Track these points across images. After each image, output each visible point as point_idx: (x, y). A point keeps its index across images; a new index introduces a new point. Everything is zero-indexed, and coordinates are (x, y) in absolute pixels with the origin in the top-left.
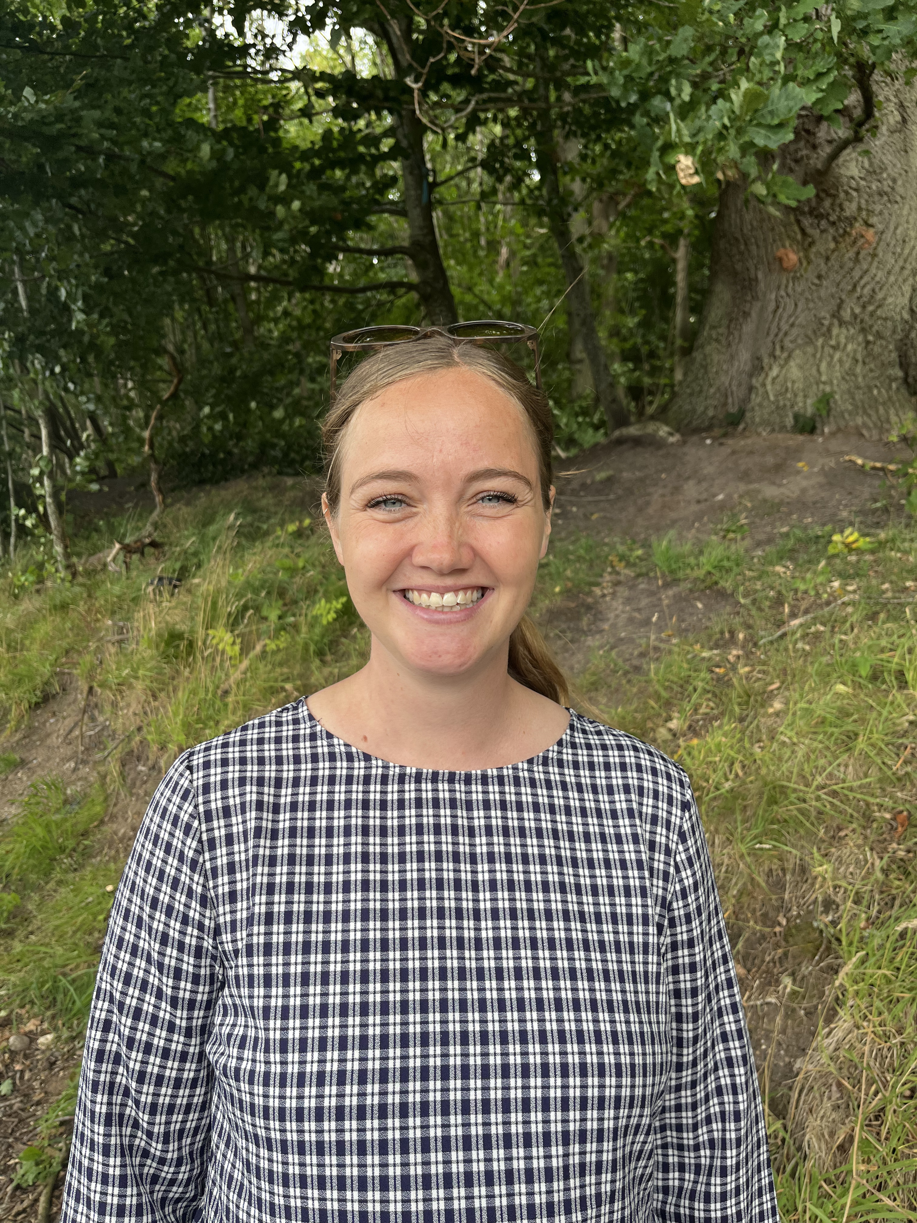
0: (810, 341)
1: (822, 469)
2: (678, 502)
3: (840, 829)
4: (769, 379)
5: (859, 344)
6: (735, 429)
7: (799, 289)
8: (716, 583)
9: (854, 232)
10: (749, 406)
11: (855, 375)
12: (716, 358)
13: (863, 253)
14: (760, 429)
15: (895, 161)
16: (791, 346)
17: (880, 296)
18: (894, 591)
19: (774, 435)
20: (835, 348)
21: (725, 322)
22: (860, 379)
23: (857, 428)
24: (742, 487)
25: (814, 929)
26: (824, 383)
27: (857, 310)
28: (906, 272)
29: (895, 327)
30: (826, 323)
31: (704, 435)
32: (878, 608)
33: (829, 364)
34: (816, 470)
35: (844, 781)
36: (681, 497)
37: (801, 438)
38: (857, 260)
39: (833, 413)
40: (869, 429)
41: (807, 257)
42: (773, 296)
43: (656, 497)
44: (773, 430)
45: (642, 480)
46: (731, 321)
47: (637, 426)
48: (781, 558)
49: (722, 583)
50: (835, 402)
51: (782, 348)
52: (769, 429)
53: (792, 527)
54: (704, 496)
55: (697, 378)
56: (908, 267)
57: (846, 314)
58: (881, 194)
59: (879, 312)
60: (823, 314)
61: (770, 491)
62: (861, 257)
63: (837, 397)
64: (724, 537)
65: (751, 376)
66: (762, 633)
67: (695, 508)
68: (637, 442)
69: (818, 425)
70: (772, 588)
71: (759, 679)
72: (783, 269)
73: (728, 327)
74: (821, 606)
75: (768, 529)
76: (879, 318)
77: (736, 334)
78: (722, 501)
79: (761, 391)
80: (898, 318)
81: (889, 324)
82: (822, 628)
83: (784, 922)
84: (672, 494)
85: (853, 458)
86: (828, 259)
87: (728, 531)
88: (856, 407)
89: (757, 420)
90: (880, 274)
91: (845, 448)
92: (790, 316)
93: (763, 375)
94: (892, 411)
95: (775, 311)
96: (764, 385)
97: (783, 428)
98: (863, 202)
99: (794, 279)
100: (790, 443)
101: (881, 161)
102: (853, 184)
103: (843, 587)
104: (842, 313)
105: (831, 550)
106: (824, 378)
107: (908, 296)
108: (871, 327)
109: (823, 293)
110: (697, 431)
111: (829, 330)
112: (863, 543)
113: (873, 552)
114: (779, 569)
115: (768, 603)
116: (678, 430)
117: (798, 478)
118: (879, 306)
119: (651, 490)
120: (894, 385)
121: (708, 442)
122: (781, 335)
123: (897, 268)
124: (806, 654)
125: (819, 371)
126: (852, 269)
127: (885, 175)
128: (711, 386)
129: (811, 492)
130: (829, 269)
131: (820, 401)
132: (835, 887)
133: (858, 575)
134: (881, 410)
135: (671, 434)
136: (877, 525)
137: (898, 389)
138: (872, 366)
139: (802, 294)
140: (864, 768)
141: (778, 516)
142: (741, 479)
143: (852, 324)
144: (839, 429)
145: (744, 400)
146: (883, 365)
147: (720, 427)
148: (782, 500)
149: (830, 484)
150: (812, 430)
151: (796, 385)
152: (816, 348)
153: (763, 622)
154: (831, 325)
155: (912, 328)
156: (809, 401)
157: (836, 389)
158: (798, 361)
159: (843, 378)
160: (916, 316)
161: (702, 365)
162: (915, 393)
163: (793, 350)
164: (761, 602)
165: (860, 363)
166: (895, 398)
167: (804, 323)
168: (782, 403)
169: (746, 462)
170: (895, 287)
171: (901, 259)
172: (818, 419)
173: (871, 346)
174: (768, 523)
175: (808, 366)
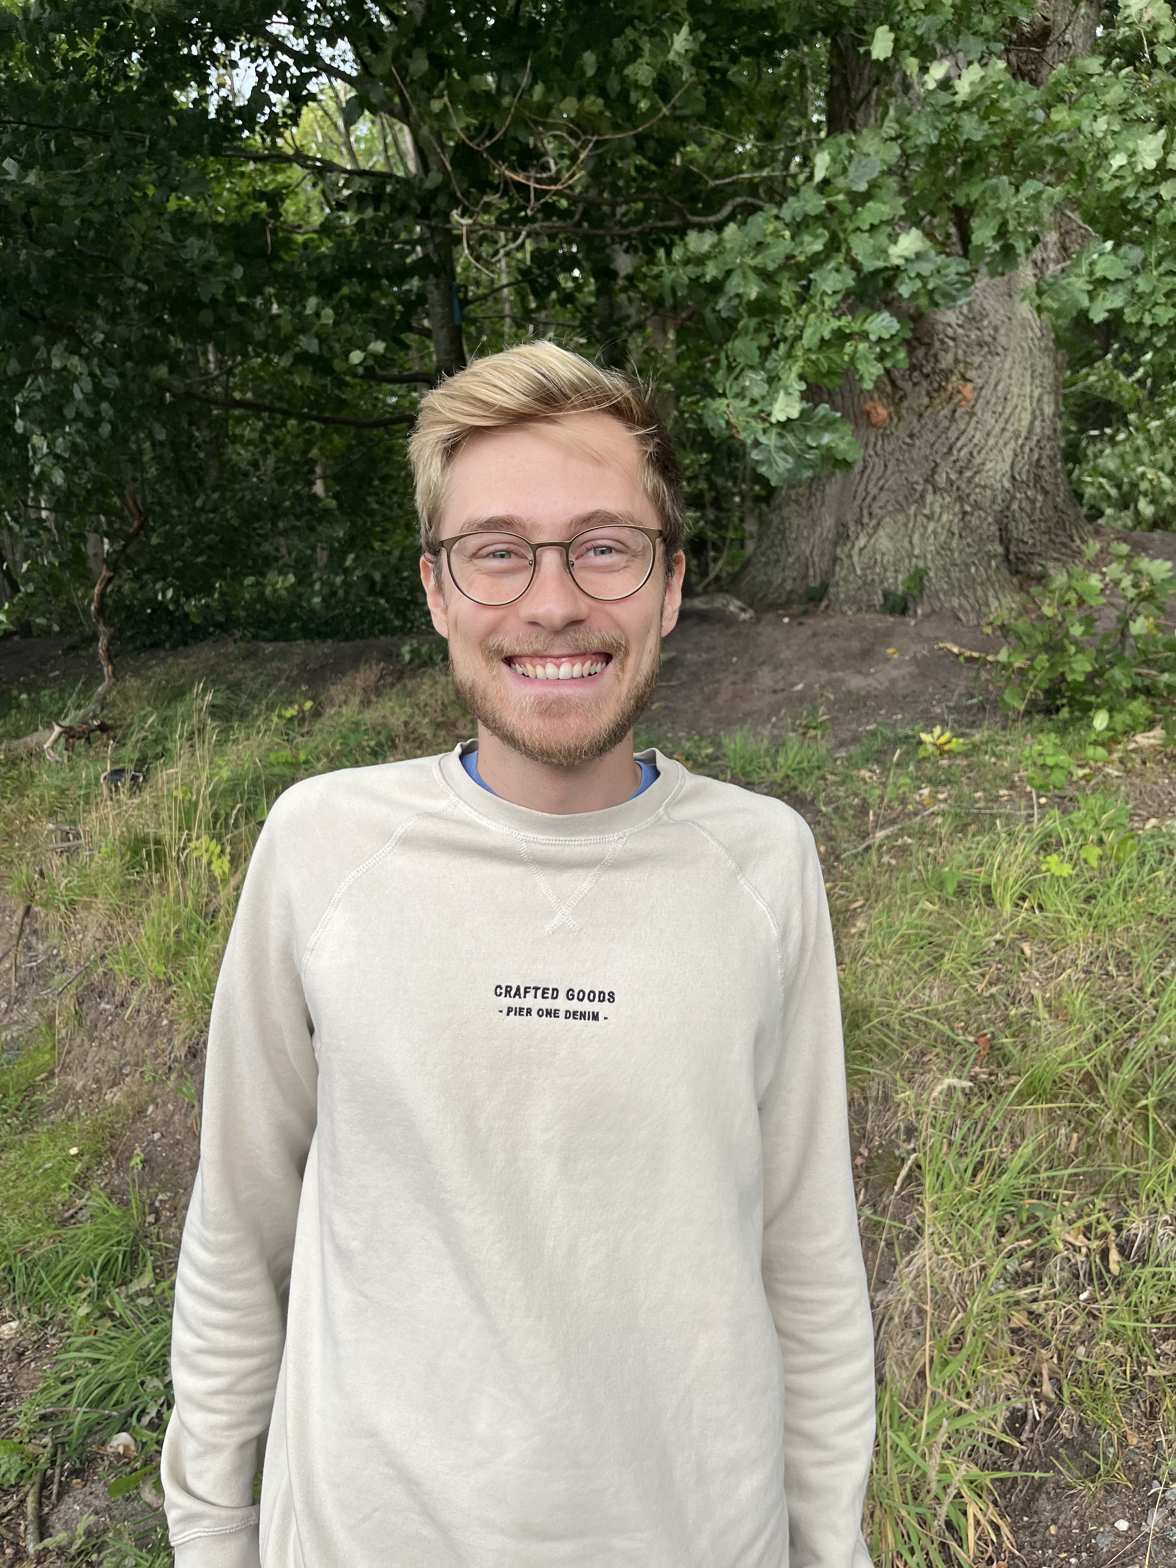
0: (902, 509)
1: (915, 657)
2: (752, 692)
3: (924, 1054)
4: (856, 549)
5: (955, 515)
6: (817, 606)
7: (888, 448)
8: (795, 788)
9: (950, 387)
10: (834, 580)
11: (951, 550)
12: (795, 521)
13: (960, 411)
14: (845, 608)
15: (997, 306)
16: (879, 511)
17: (978, 460)
18: (987, 801)
19: (860, 615)
20: (929, 517)
22: (956, 555)
23: (953, 610)
24: (824, 675)
25: (896, 1158)
26: (917, 557)
27: (953, 476)
28: (1007, 434)
29: (995, 497)
30: (919, 488)
31: (781, 612)
32: (969, 819)
33: (922, 535)
34: (907, 658)
35: (929, 1004)
36: (754, 686)
37: (891, 619)
38: (952, 419)
39: (927, 591)
40: (966, 612)
41: (897, 413)
43: (726, 684)
44: (860, 609)
45: (710, 664)
47: (703, 599)
48: (867, 761)
49: (801, 788)
50: (930, 580)
51: (870, 514)
52: (854, 608)
53: (880, 724)
54: (781, 685)
55: (772, 545)
56: (1009, 426)
57: (941, 480)
58: (980, 344)
59: (977, 479)
60: (916, 478)
61: (855, 682)
62: (957, 414)
63: (931, 574)
64: (804, 734)
65: (835, 544)
66: (845, 845)
67: (772, 699)
68: (703, 617)
69: (911, 605)
70: (856, 795)
71: (842, 896)
72: (871, 425)
74: (909, 816)
75: (854, 726)
76: (978, 486)
77: (818, 494)
78: (801, 691)
79: (846, 562)
80: (999, 486)
81: (989, 492)
82: (909, 841)
83: (866, 1153)
84: (745, 681)
85: (949, 646)
86: (921, 416)
87: (808, 727)
88: (952, 586)
89: (842, 596)
90: (978, 435)
91: (939, 634)
92: (879, 479)
93: (849, 545)
94: (991, 593)
95: (863, 471)
96: (850, 556)
97: (870, 607)
98: (960, 352)
99: (883, 435)
100: (879, 624)
101: (981, 305)
102: (950, 332)
103: (933, 796)
104: (936, 477)
105: (922, 753)
106: (917, 552)
107: (1009, 461)
108: (968, 495)
109: (915, 454)
110: (773, 607)
111: (922, 497)
112: (957, 744)
113: (966, 755)
114: (865, 773)
115: (851, 812)
116: (751, 606)
117: (887, 667)
118: (976, 473)
119: (720, 676)
120: (993, 563)
121: (786, 620)
122: (868, 500)
123: (997, 429)
124: (891, 869)
125: (911, 542)
126: (948, 429)
127: (986, 323)
128: (789, 554)
129: (901, 684)
130: (922, 427)
131: (911, 578)
132: (917, 1113)
133: (949, 781)
134: (980, 592)
135: (743, 610)
136: (972, 725)
137: (997, 567)
138: (969, 540)
139: (892, 453)
140: (949, 991)
141: (864, 711)
142: (823, 666)
143: (947, 492)
144: (933, 611)
145: (827, 573)
146: (981, 539)
147: (800, 603)
148: (869, 692)
149: (923, 675)
150: (904, 611)
151: (886, 558)
152: (908, 516)
153: (846, 833)
154: (924, 490)
155: (1013, 497)
156: (900, 577)
157: (930, 564)
158: (888, 530)
159: (938, 553)
160: (1018, 484)
161: (779, 530)
162: (1017, 572)
163: (882, 518)
164: (844, 810)
165: (957, 537)
166: (994, 578)
167: (895, 487)
168: (870, 578)
169: (828, 647)
170: (995, 451)
171: (1002, 420)
172: (910, 598)
173: (968, 518)
174: (853, 720)
175: (899, 537)
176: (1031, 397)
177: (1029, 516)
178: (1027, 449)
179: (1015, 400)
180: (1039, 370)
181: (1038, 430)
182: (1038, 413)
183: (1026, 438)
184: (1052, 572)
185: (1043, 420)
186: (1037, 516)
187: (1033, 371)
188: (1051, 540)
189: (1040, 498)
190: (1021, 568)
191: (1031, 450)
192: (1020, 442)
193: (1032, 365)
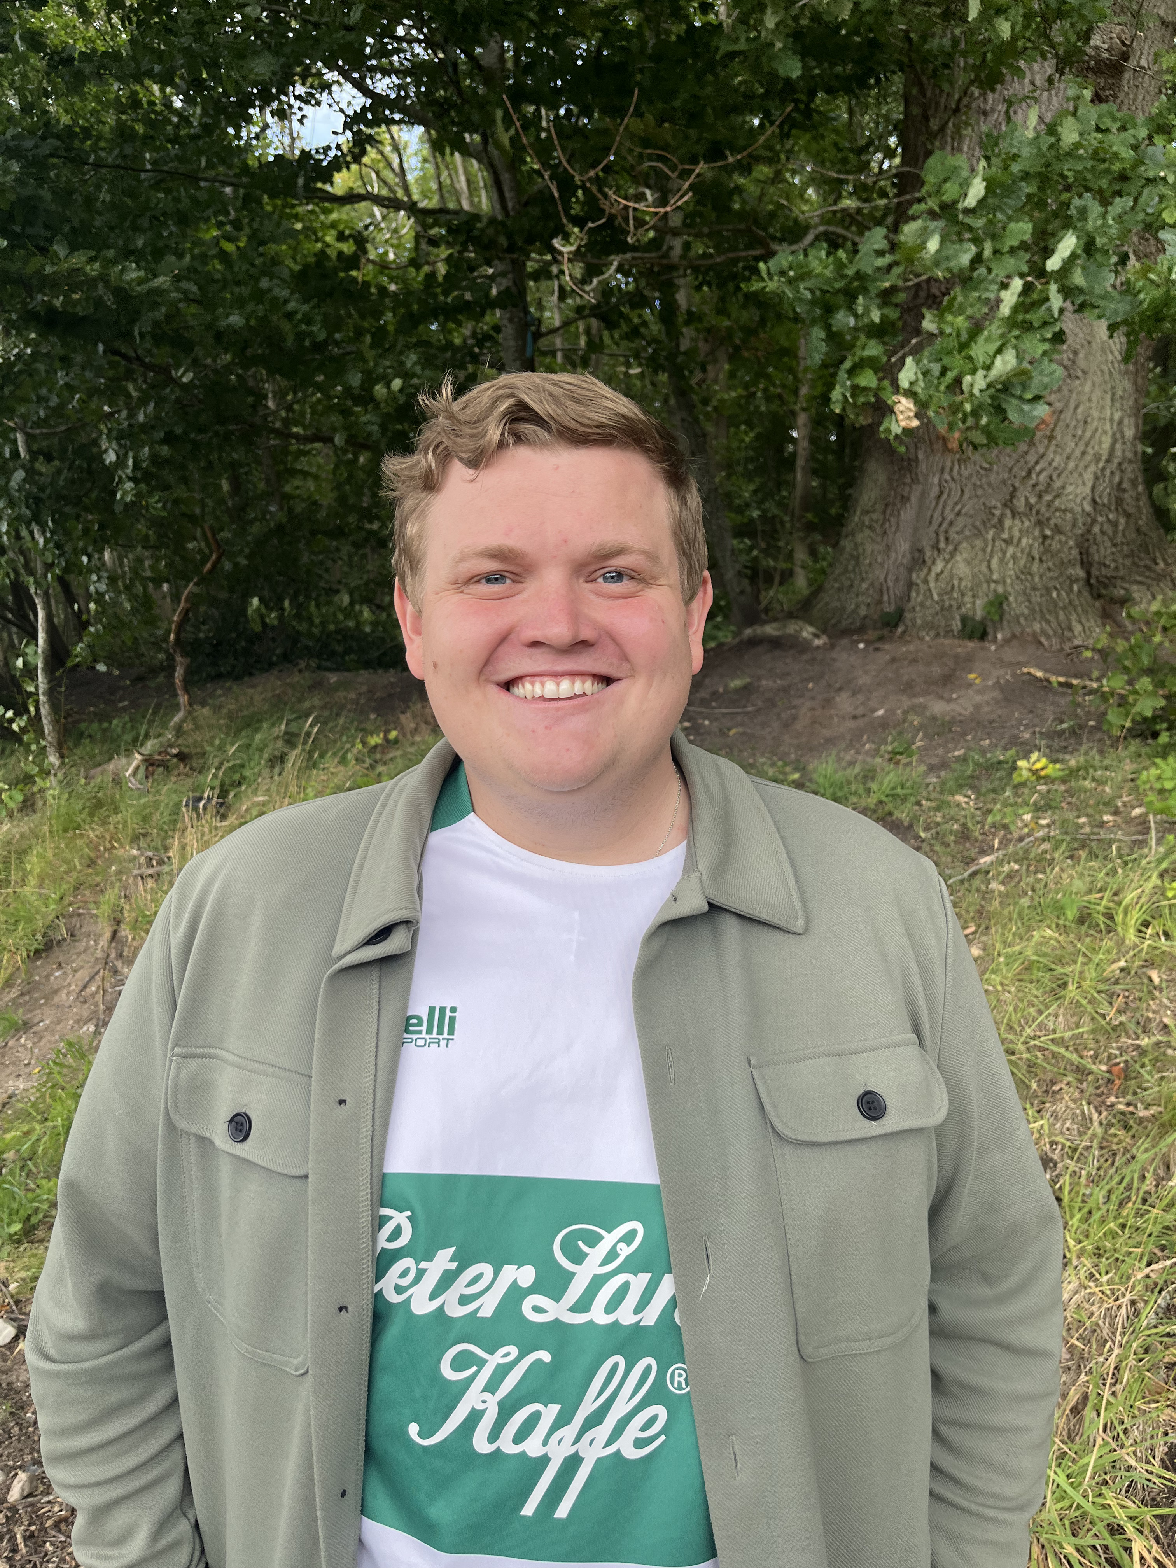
0: (979, 534)
1: (998, 682)
2: (831, 717)
3: (1053, 1083)
4: (933, 574)
5: (1034, 539)
6: (893, 632)
7: (966, 473)
8: (890, 814)
10: (910, 605)
11: (1031, 575)
12: (869, 548)
13: (1039, 435)
14: (923, 633)
15: (1077, 330)
16: (956, 536)
17: (1058, 484)
18: (1092, 827)
19: (938, 641)
20: (1008, 542)
21: (879, 507)
22: (1037, 579)
23: (1034, 635)
24: (906, 702)
26: (996, 582)
27: (1033, 500)
28: (1088, 458)
29: (1076, 520)
30: (997, 512)
31: (855, 637)
32: (1077, 845)
33: (1001, 560)
34: (990, 683)
35: (1055, 1032)
36: (833, 712)
37: (971, 645)
38: (1031, 443)
39: (1007, 617)
40: (1048, 637)
42: (936, 480)
43: (803, 710)
44: (938, 635)
45: (785, 690)
46: (887, 505)
47: (775, 625)
48: (961, 786)
49: (897, 814)
50: (1009, 604)
51: (947, 539)
52: (932, 633)
53: (969, 749)
54: (860, 711)
55: (846, 571)
56: (1089, 450)
57: (1020, 504)
59: (1057, 503)
60: (993, 503)
61: (938, 707)
62: (1036, 438)
63: (1011, 599)
64: (892, 760)
65: (910, 570)
66: (950, 872)
67: (852, 724)
68: (776, 643)
69: (990, 630)
70: (955, 821)
72: (947, 450)
73: (884, 512)
74: (1012, 841)
75: (940, 751)
76: (1058, 509)
77: (893, 520)
78: (882, 717)
79: (923, 588)
80: (1079, 509)
81: (1069, 516)
82: (1017, 867)
84: (823, 707)
85: (1032, 671)
87: (895, 753)
88: (1033, 611)
89: (919, 622)
90: (1058, 459)
91: (1021, 659)
92: (956, 504)
93: (925, 570)
94: (1074, 617)
95: (939, 497)
96: (926, 581)
97: (949, 632)
99: (959, 461)
100: (959, 650)
103: (1035, 821)
104: (1015, 501)
105: (1016, 779)
106: (995, 577)
107: (1089, 485)
108: (1048, 519)
109: (993, 478)
110: (846, 632)
111: (1001, 521)
112: (1053, 770)
113: (1063, 781)
114: (960, 799)
115: (952, 838)
116: (824, 632)
117: (970, 692)
118: (1056, 497)
119: (796, 702)
120: (1075, 587)
121: (861, 646)
122: (945, 525)
123: (1078, 453)
124: (1001, 896)
125: (989, 567)
126: (1026, 453)
128: (863, 580)
129: (986, 709)
130: (1000, 451)
131: (991, 603)
132: (1052, 1143)
133: (1050, 807)
134: (1062, 617)
135: (817, 636)
136: (1066, 750)
137: (1080, 591)
138: (1050, 564)
139: (969, 478)
140: (1076, 1019)
141: (950, 736)
142: (904, 691)
143: (1026, 515)
144: (1014, 636)
145: (901, 598)
146: (1062, 563)
147: (875, 629)
148: (953, 718)
149: (1007, 700)
150: (983, 636)
151: (964, 583)
152: (985, 541)
153: (949, 859)
154: (1003, 515)
155: (1094, 521)
156: (978, 602)
157: (1009, 589)
158: (965, 555)
159: (1018, 578)
160: (1099, 508)
161: (852, 556)
162: (1099, 596)
163: (960, 543)
164: (944, 836)
165: (1037, 561)
166: (1077, 602)
167: (972, 512)
168: (947, 603)
169: (908, 673)
170: (1075, 475)
171: (1082, 443)
172: (989, 623)
173: (1048, 542)
174: (940, 745)
175: (977, 562)
176: (1112, 420)
177: (1111, 540)
178: (1108, 472)
179: (1095, 424)
180: (1120, 393)
181: (1119, 453)
182: (1118, 435)
183: (1107, 461)
184: (1136, 596)
185: (1124, 443)
186: (1119, 540)
187: (1113, 394)
188: (1134, 564)
189: (1122, 521)
190: (1104, 592)
191: (1112, 473)
192: (1101, 465)
193: (1113, 388)
